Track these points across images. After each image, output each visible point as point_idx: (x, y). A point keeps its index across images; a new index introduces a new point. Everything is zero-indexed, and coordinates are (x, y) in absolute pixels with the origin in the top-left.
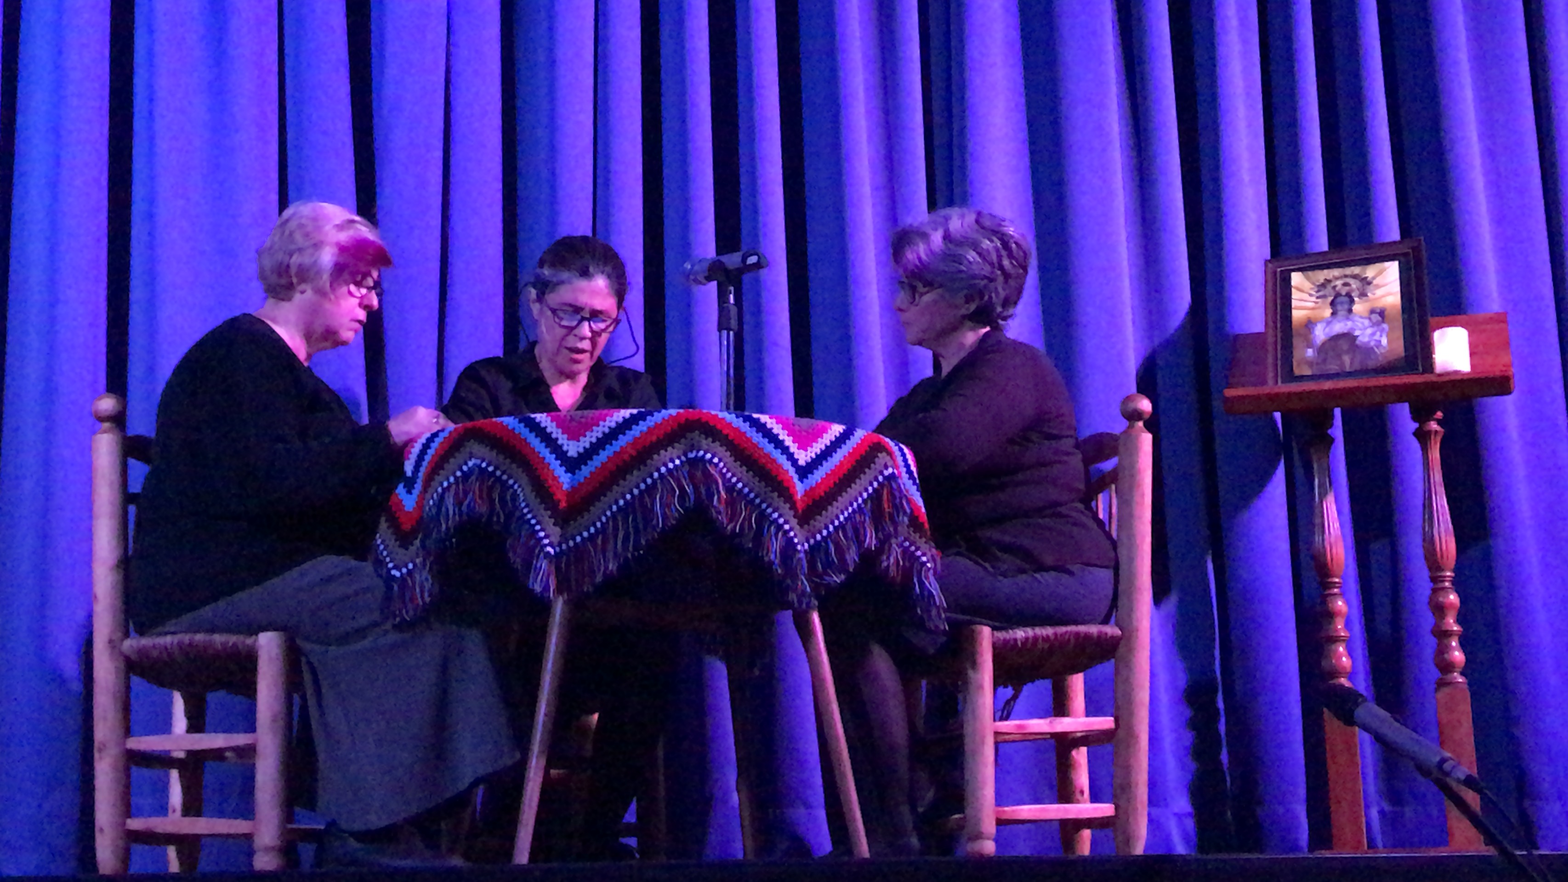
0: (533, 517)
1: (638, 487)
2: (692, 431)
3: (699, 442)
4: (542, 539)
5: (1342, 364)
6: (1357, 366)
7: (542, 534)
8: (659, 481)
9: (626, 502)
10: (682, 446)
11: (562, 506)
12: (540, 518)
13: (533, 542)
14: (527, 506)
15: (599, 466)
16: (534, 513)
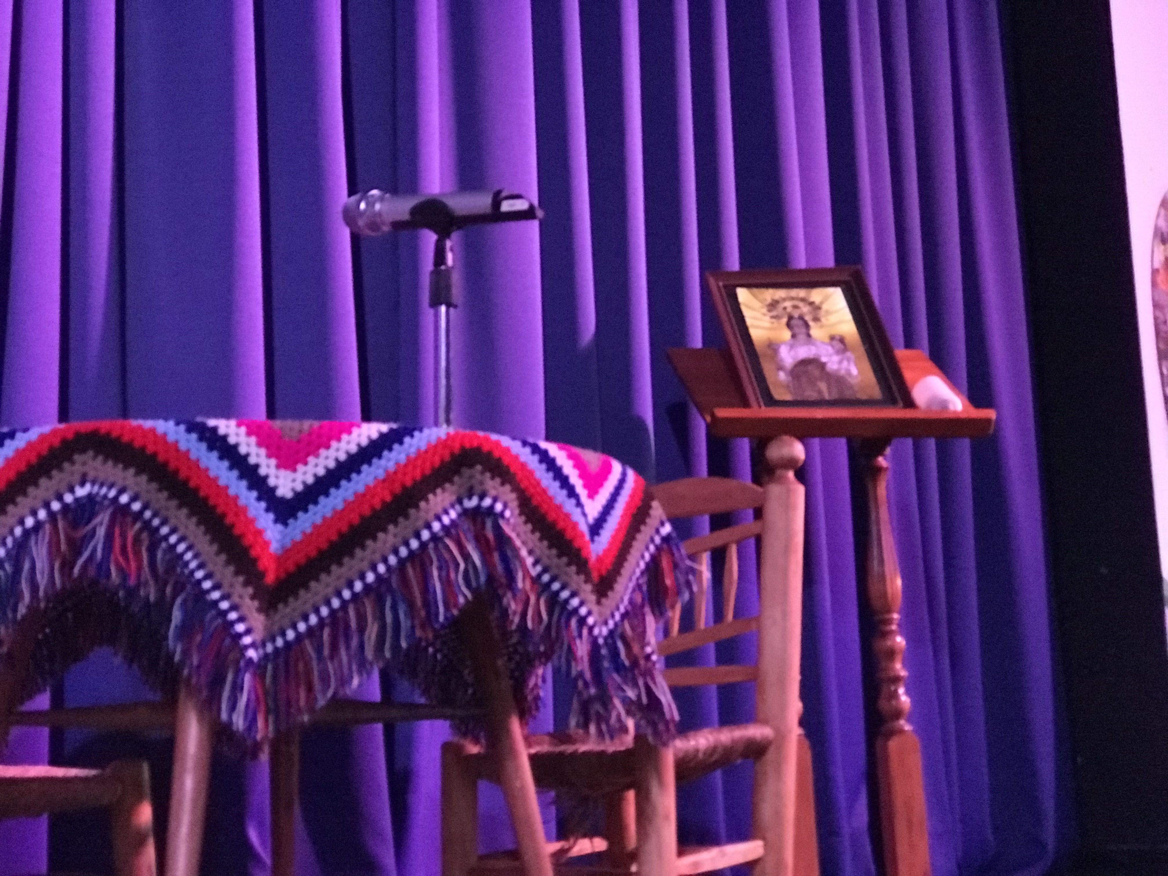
0: (224, 598)
1: (396, 552)
2: (471, 466)
3: (482, 483)
4: (240, 636)
5: (820, 392)
6: (835, 396)
7: (240, 628)
8: (431, 545)
9: (379, 577)
10: (454, 488)
11: (270, 578)
12: (236, 599)
13: (228, 641)
14: (207, 577)
15: (329, 515)
16: (226, 589)
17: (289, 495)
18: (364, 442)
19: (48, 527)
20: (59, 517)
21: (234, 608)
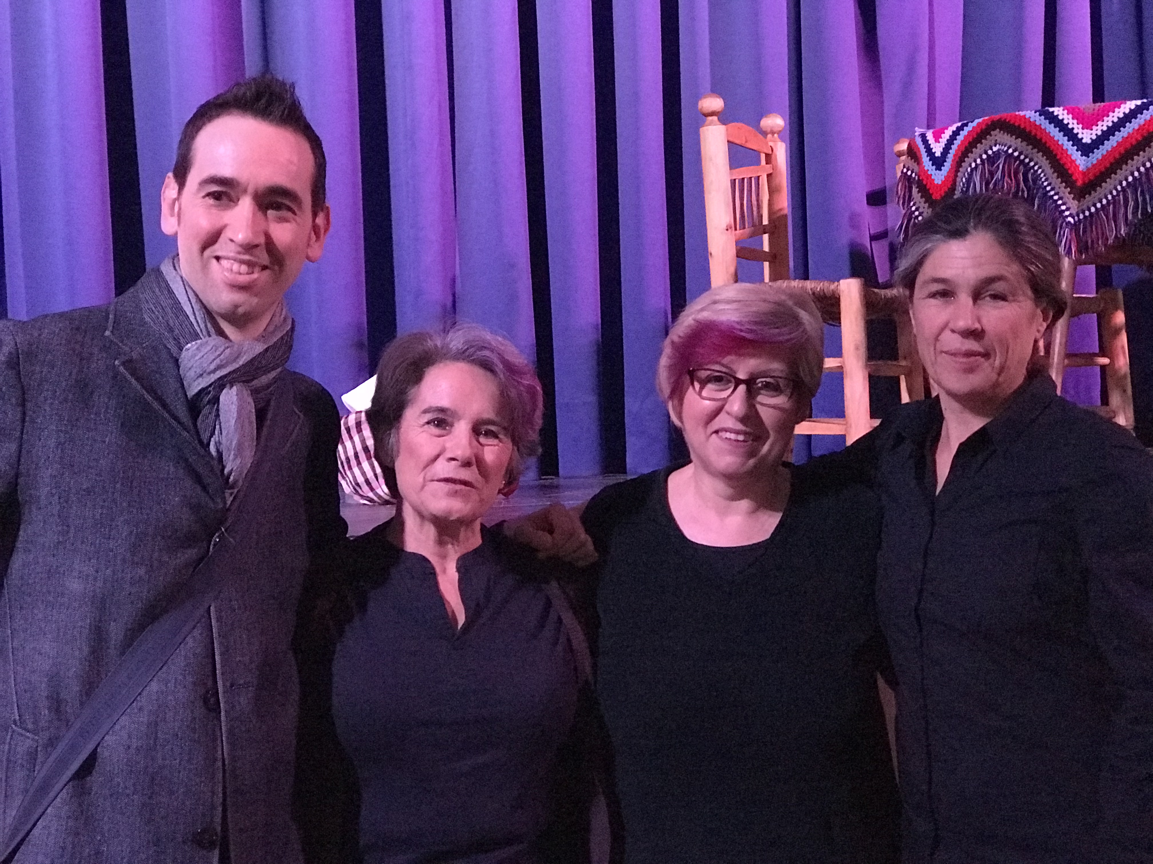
0: (1055, 194)
4: (1063, 212)
7: (1063, 208)
11: (1079, 183)
12: (1061, 194)
13: (1057, 213)
14: (1049, 185)
15: (1110, 149)
16: (1056, 191)
17: (1089, 141)
18: (1127, 111)
19: (980, 167)
20: (986, 161)
21: (1060, 198)
